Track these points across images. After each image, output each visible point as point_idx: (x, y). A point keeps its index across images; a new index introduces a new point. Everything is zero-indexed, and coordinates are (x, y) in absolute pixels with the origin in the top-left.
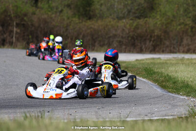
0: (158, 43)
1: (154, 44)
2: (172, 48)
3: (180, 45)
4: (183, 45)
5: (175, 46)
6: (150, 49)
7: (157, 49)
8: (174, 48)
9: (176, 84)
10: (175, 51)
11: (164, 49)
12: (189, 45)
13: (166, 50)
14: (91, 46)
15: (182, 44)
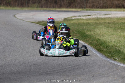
0: (72, 1)
1: (69, 2)
2: (82, 4)
3: (87, 3)
4: (89, 3)
5: (84, 3)
6: (67, 5)
7: (72, 5)
8: (83, 4)
9: (108, 48)
10: (84, 6)
11: (77, 5)
12: (93, 2)
13: (78, 6)
14: (26, 3)
15: (89, 1)
